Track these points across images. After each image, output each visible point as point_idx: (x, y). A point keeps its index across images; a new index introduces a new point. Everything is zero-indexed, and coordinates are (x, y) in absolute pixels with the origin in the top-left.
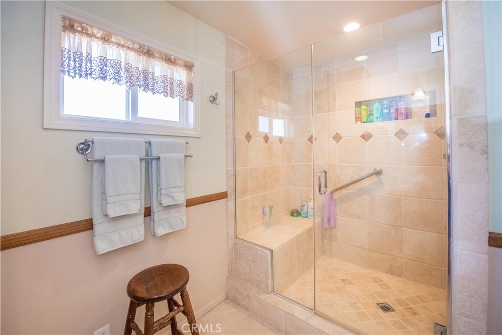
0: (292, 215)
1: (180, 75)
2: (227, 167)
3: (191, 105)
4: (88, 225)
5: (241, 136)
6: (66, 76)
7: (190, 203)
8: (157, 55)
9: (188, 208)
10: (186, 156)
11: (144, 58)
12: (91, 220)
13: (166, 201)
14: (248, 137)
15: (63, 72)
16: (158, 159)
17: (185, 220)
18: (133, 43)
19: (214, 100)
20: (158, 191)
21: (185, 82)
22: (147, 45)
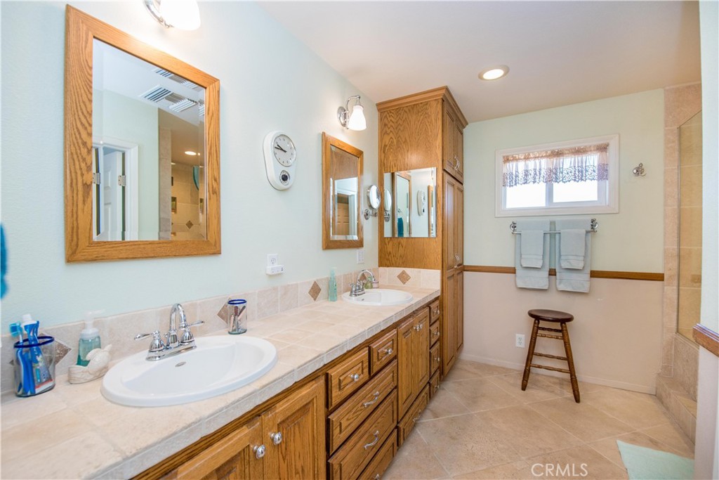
2: (666, 245)
3: (608, 182)
4: (512, 271)
6: (508, 188)
7: (594, 274)
9: (593, 279)
11: (554, 160)
12: (515, 268)
13: (565, 265)
15: (504, 186)
16: (560, 233)
17: (587, 286)
18: (546, 152)
19: (639, 171)
20: (560, 256)
21: (596, 164)
22: (556, 148)
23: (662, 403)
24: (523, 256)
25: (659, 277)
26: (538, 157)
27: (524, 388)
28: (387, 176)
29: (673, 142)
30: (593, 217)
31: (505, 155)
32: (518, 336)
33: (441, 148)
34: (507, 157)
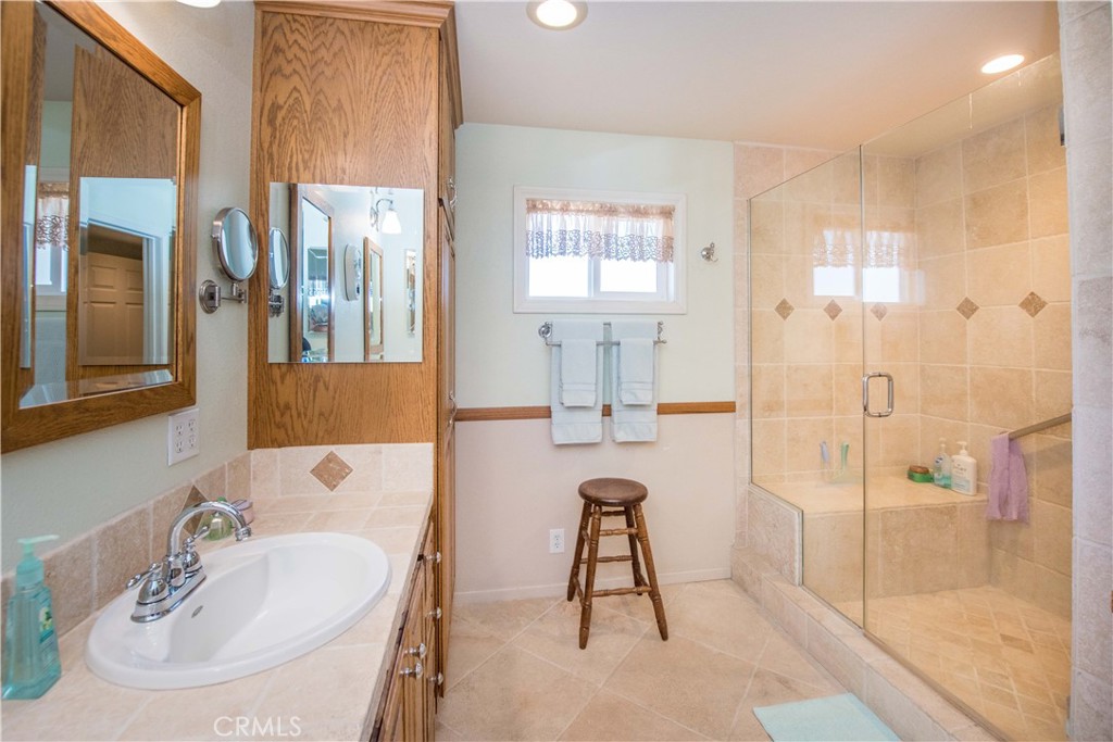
0: (911, 477)
1: (654, 228)
2: (736, 361)
3: (672, 266)
4: (546, 413)
5: (767, 308)
6: (531, 257)
7: (664, 409)
8: (622, 210)
9: (661, 416)
10: (655, 343)
11: (604, 220)
12: (550, 407)
13: (628, 399)
14: (784, 309)
15: (527, 254)
16: (619, 344)
17: (655, 430)
18: (594, 204)
19: (709, 254)
20: (619, 384)
21: (660, 237)
22: (609, 200)
23: (746, 591)
24: (565, 387)
25: (728, 408)
26: (582, 211)
27: (583, 646)
28: (276, 191)
29: (743, 219)
30: (660, 319)
31: (528, 197)
32: (553, 532)
33: (435, 145)
34: (533, 201)
